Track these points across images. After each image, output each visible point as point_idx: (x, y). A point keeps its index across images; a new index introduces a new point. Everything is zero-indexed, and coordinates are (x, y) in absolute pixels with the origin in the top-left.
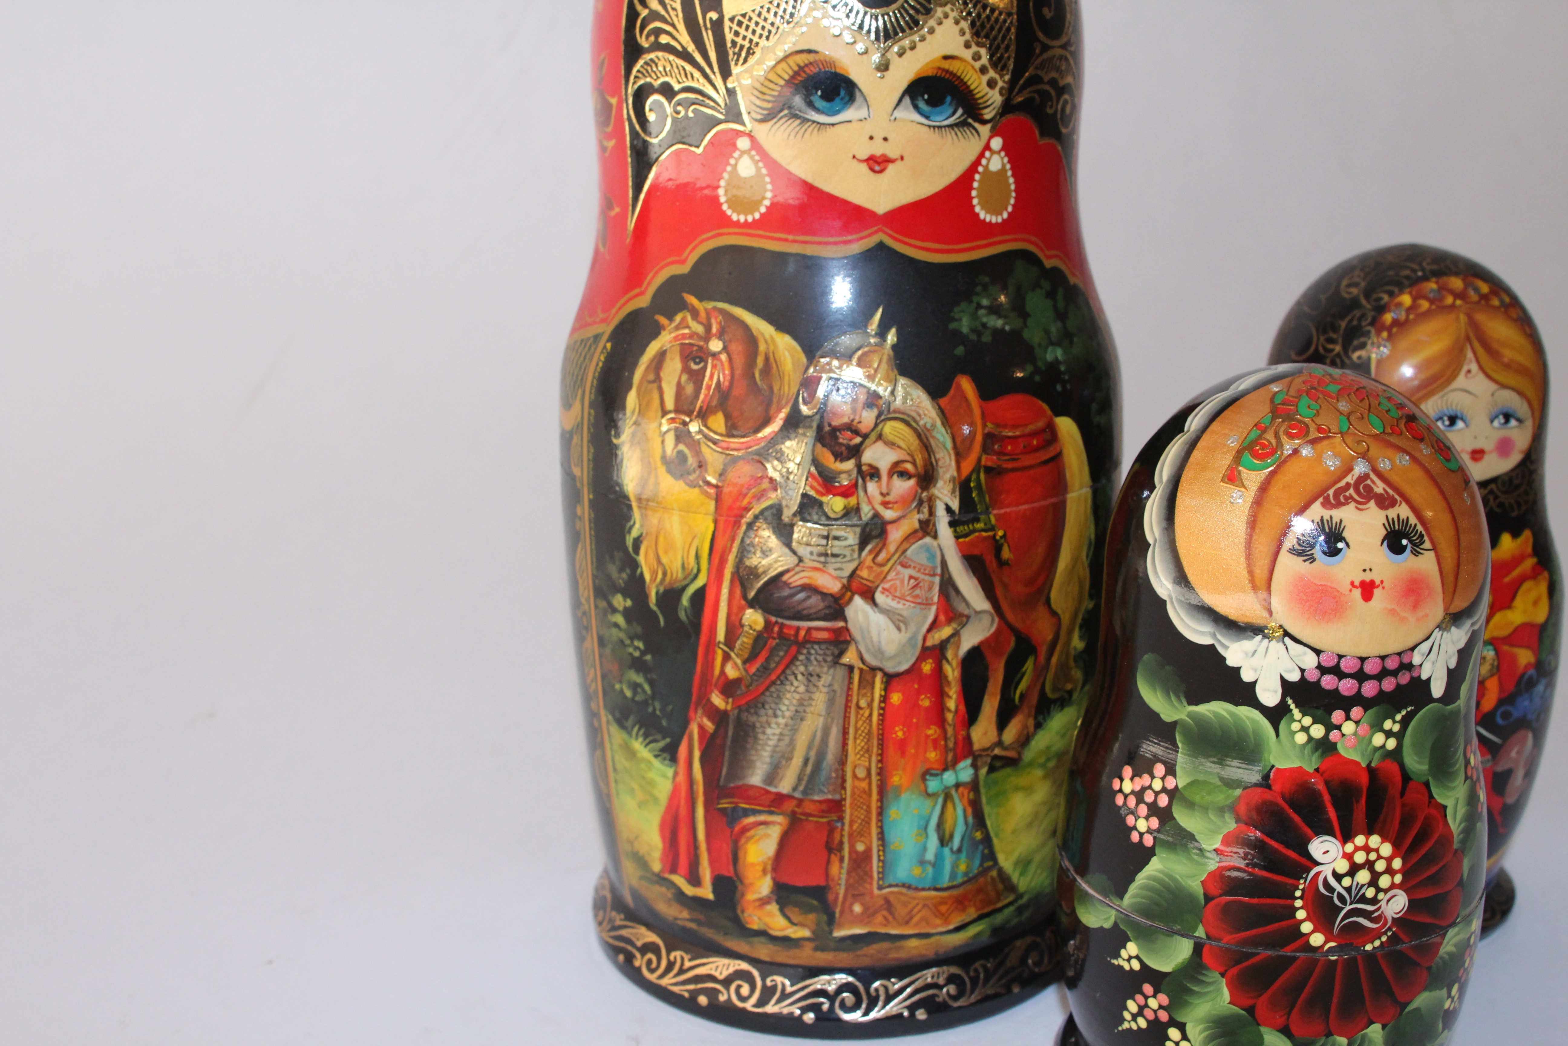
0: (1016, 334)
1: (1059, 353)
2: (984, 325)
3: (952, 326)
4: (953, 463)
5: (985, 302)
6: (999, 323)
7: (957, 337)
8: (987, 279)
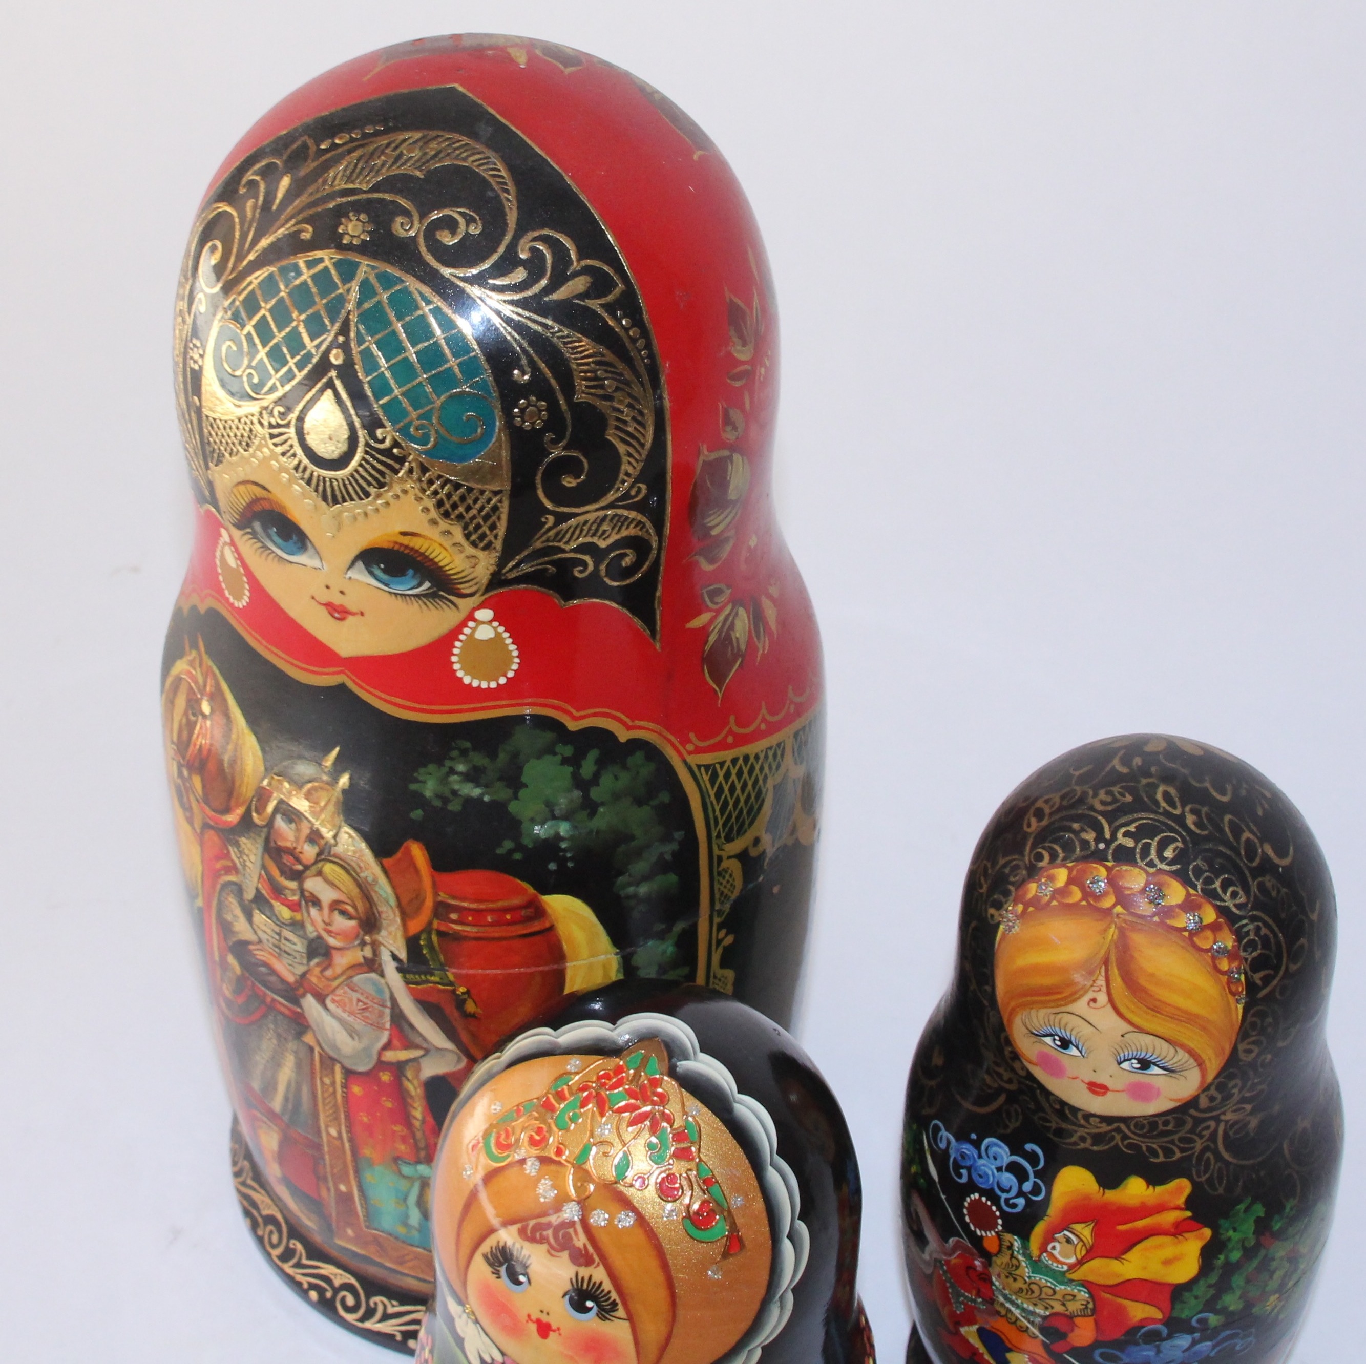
0: (499, 807)
1: (564, 828)
2: (455, 793)
3: (413, 787)
4: (398, 920)
5: (461, 768)
6: (476, 792)
7: (419, 800)
8: (468, 745)
